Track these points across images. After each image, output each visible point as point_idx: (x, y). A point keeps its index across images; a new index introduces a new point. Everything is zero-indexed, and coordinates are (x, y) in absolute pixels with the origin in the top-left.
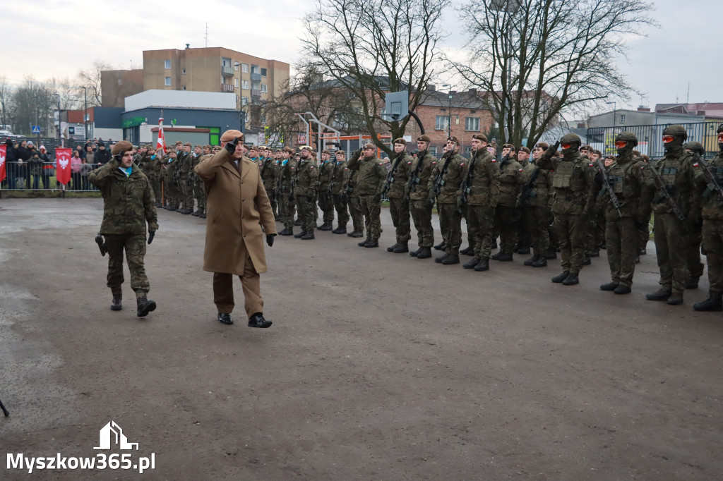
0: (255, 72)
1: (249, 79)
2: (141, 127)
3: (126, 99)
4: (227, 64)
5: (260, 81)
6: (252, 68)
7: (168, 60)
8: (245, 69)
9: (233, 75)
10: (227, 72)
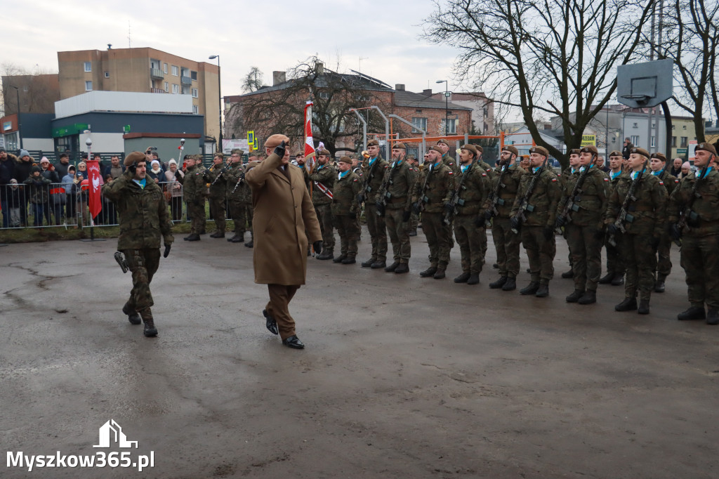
0: (184, 75)
1: (179, 83)
2: (81, 136)
3: (56, 103)
4: (156, 66)
5: (190, 85)
6: (182, 71)
7: (87, 63)
8: (175, 72)
9: (162, 78)
10: (157, 75)
